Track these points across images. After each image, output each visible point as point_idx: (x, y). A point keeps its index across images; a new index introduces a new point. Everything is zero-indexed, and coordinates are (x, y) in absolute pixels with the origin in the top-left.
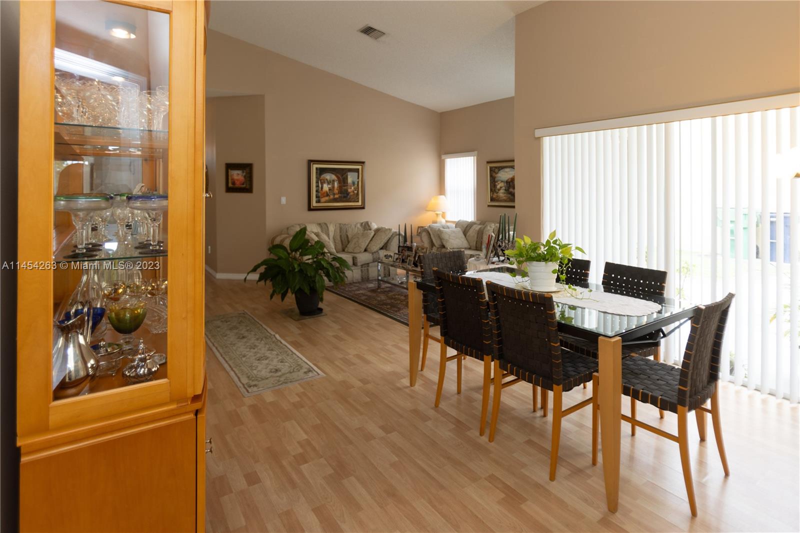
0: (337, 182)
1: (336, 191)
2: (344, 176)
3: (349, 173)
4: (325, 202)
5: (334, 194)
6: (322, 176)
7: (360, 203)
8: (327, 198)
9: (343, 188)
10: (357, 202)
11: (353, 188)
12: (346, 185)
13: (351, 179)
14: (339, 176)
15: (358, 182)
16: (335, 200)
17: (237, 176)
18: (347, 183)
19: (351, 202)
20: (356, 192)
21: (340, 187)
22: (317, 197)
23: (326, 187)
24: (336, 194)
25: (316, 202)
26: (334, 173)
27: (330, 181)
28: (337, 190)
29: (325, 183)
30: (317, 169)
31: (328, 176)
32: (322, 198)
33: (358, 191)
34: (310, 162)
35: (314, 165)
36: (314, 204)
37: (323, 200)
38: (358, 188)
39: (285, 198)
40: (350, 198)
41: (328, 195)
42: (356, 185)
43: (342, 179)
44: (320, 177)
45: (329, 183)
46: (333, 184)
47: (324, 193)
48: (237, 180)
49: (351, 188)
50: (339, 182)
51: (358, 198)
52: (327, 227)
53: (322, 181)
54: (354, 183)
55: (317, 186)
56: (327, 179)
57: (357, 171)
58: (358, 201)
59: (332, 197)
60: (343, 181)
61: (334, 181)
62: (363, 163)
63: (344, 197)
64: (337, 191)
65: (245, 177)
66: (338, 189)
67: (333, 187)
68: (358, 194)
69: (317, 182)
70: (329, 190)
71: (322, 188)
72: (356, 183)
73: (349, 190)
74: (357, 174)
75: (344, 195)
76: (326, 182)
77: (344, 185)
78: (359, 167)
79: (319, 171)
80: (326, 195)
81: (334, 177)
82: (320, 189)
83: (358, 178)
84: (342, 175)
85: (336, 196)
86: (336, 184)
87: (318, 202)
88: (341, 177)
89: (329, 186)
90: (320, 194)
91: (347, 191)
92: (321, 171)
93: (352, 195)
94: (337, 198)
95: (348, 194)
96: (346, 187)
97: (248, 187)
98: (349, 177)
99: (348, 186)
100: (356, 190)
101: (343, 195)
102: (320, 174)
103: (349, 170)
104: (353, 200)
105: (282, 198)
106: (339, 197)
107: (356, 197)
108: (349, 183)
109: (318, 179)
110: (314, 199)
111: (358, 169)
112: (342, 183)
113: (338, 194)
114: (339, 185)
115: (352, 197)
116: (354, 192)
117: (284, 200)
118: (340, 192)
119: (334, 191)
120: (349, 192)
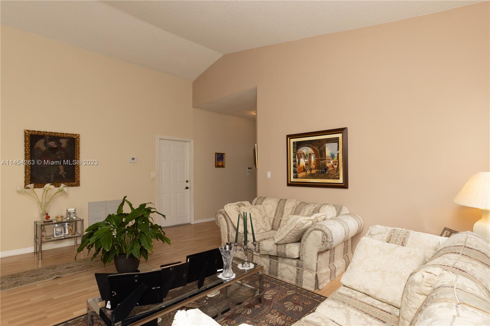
0: (314, 155)
1: (313, 166)
2: (322, 148)
3: (327, 145)
4: (302, 178)
6: (299, 150)
7: (341, 181)
8: (303, 174)
9: (320, 161)
10: (337, 178)
11: (332, 162)
12: (324, 158)
13: (329, 151)
14: (316, 148)
15: (338, 154)
16: (312, 176)
18: (325, 156)
19: (329, 178)
20: (336, 166)
21: (317, 161)
22: (294, 172)
23: (303, 162)
24: (313, 169)
25: (294, 178)
26: (310, 145)
27: (306, 155)
28: (314, 164)
30: (294, 142)
31: (306, 150)
32: (299, 173)
33: (338, 166)
34: (288, 137)
35: (291, 140)
36: (292, 179)
37: (300, 175)
38: (338, 162)
39: (270, 173)
40: (328, 174)
41: (305, 170)
42: (336, 159)
43: (318, 152)
44: (297, 151)
45: (305, 158)
46: (310, 158)
47: (301, 168)
49: (330, 162)
50: (316, 156)
51: (339, 175)
53: (299, 155)
54: (333, 156)
55: (295, 161)
56: (303, 153)
57: (336, 140)
58: (339, 178)
60: (321, 154)
61: (310, 154)
62: (344, 130)
63: (322, 173)
64: (314, 166)
66: (315, 163)
67: (310, 161)
68: (338, 169)
69: (294, 157)
70: (306, 164)
71: (299, 163)
72: (336, 156)
73: (328, 165)
74: (336, 144)
75: (322, 170)
76: (303, 156)
77: (322, 159)
78: (340, 136)
79: (296, 146)
80: (303, 169)
81: (310, 150)
82: (297, 164)
83: (338, 150)
84: (320, 149)
85: (314, 172)
86: (313, 158)
87: (296, 177)
88: (317, 150)
89: (306, 161)
90: (297, 170)
91: (326, 165)
92: (298, 145)
93: (331, 171)
95: (326, 169)
96: (323, 161)
98: (327, 149)
99: (326, 159)
100: (335, 165)
101: (320, 170)
102: (297, 149)
103: (327, 141)
104: (332, 176)
105: (268, 172)
106: (317, 172)
107: (337, 173)
108: (328, 156)
109: (295, 153)
110: (292, 174)
111: (338, 138)
112: (320, 157)
113: (315, 169)
114: (316, 159)
115: (331, 173)
116: (333, 167)
117: (269, 175)
118: (318, 167)
119: (310, 166)
120: (327, 167)
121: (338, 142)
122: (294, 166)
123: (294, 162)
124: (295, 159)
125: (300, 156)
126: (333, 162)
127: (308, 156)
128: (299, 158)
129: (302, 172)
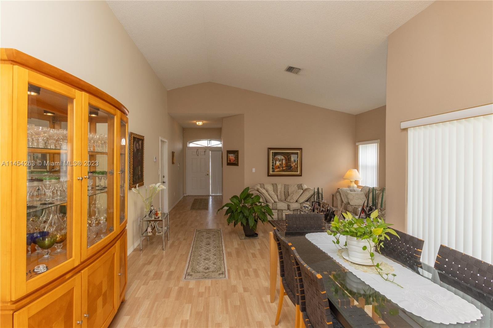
1: (284, 166)
2: (289, 157)
3: (292, 155)
4: (277, 172)
5: (283, 167)
6: (276, 157)
7: (299, 173)
8: (278, 169)
9: (288, 163)
10: (296, 172)
11: (294, 164)
12: (290, 162)
13: (293, 158)
15: (298, 160)
16: (283, 171)
17: (232, 156)
18: (291, 161)
20: (296, 166)
21: (286, 163)
22: (272, 169)
23: (278, 163)
24: (284, 167)
25: (272, 172)
26: (282, 155)
28: (284, 165)
29: (277, 161)
30: (272, 153)
31: (279, 157)
32: (275, 169)
33: (297, 166)
34: (270, 149)
35: (271, 151)
36: (271, 173)
37: (276, 170)
38: (298, 164)
39: (254, 169)
41: (279, 168)
42: (296, 162)
43: (287, 159)
45: (279, 161)
47: (277, 166)
48: (231, 159)
50: (286, 160)
51: (298, 170)
52: (277, 186)
54: (295, 161)
55: (273, 163)
56: (278, 159)
57: (297, 154)
58: (298, 172)
59: (281, 169)
60: (288, 160)
61: (282, 160)
62: (301, 149)
63: (289, 169)
64: (285, 166)
65: (235, 157)
67: (282, 163)
68: (297, 167)
69: (273, 160)
70: (280, 165)
71: (276, 164)
72: (296, 161)
73: (292, 165)
74: (297, 155)
75: (289, 168)
76: (278, 160)
77: (289, 162)
78: (299, 152)
79: (274, 154)
81: (283, 157)
83: (298, 158)
84: (287, 156)
85: (284, 168)
86: (284, 162)
87: (273, 171)
88: (287, 158)
89: (280, 163)
90: (274, 167)
91: (291, 165)
92: (275, 154)
93: (293, 168)
94: (284, 169)
95: (291, 167)
96: (290, 163)
97: (236, 163)
98: (292, 157)
102: (275, 156)
103: (292, 153)
104: (294, 171)
105: (253, 169)
106: (286, 169)
107: (296, 169)
110: (271, 170)
111: (298, 153)
115: (294, 169)
117: (254, 170)
118: (287, 166)
119: (282, 165)
120: (292, 166)
121: (298, 155)
122: (272, 165)
129: (277, 168)
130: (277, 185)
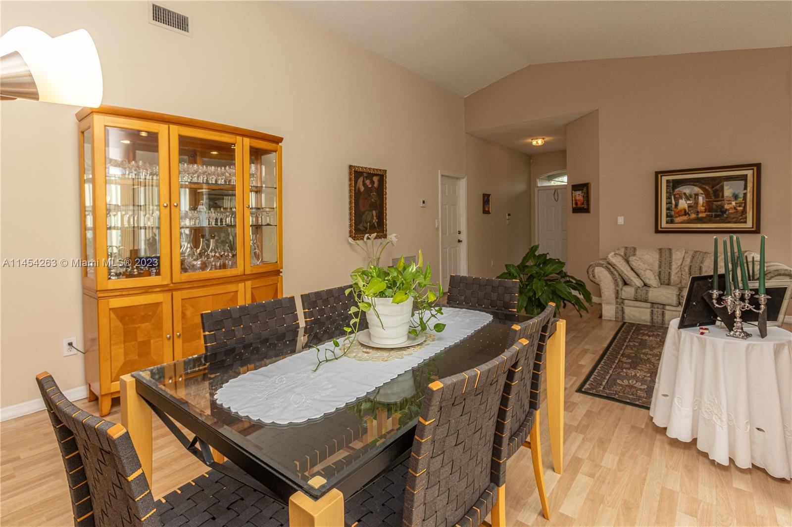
0: (704, 196)
1: (701, 208)
2: (718, 187)
3: (725, 183)
4: (680, 223)
5: (698, 212)
6: (677, 190)
7: (749, 225)
8: (685, 218)
9: (714, 203)
10: (742, 222)
11: (734, 203)
12: (720, 199)
13: (730, 190)
14: (707, 188)
15: (745, 194)
17: (579, 195)
18: (723, 196)
19: (729, 222)
21: (709, 203)
22: (667, 216)
23: (683, 204)
24: (702, 212)
25: (667, 223)
26: (696, 184)
27: (691, 195)
28: (703, 206)
29: (682, 199)
30: (668, 181)
31: (689, 190)
32: (676, 217)
33: (745, 207)
34: (658, 174)
35: (663, 177)
36: (664, 224)
37: (678, 219)
38: (745, 203)
39: (623, 217)
40: (727, 218)
41: (686, 214)
42: (740, 200)
43: (712, 192)
44: (674, 191)
45: (688, 198)
46: (696, 199)
47: (681, 211)
48: (579, 200)
49: (731, 204)
50: (707, 197)
51: (746, 218)
52: (671, 254)
53: (677, 196)
54: (736, 197)
55: (669, 203)
56: (685, 194)
57: (744, 178)
58: (745, 222)
60: (715, 195)
61: (697, 195)
62: (757, 165)
63: (716, 216)
64: (703, 209)
65: (583, 197)
66: (705, 205)
67: (697, 203)
68: (744, 211)
69: (669, 198)
70: (689, 207)
71: (676, 205)
72: (741, 196)
73: (727, 207)
74: (743, 182)
76: (684, 196)
77: (717, 199)
79: (671, 184)
80: (683, 213)
81: (696, 190)
82: (673, 206)
83: (745, 188)
84: (713, 188)
85: (702, 215)
86: (701, 200)
87: (671, 222)
88: (710, 190)
89: (688, 202)
90: (673, 213)
91: (723, 207)
92: (676, 184)
93: (731, 213)
94: (703, 218)
95: (724, 211)
96: (719, 203)
97: (585, 207)
98: (726, 188)
99: (723, 200)
100: (740, 206)
101: (714, 214)
102: (674, 188)
103: (726, 179)
104: (734, 220)
105: (619, 217)
106: (707, 216)
107: (742, 215)
108: (727, 197)
109: (670, 193)
110: (664, 219)
111: (746, 175)
112: (713, 197)
113: (705, 212)
114: (707, 200)
115: (733, 216)
116: (737, 209)
117: (621, 220)
118: (709, 209)
119: (697, 208)
120: (726, 209)
122: (668, 209)
123: (667, 204)
124: (669, 201)
125: (679, 197)
126: (736, 203)
127: (694, 197)
128: (677, 200)
129: (682, 215)
130: (673, 251)
